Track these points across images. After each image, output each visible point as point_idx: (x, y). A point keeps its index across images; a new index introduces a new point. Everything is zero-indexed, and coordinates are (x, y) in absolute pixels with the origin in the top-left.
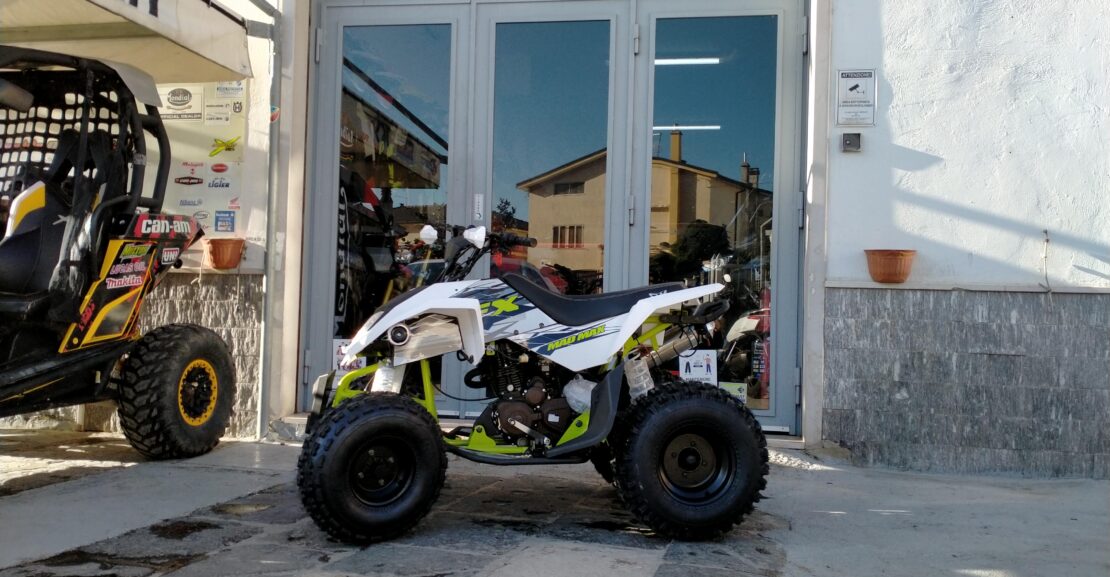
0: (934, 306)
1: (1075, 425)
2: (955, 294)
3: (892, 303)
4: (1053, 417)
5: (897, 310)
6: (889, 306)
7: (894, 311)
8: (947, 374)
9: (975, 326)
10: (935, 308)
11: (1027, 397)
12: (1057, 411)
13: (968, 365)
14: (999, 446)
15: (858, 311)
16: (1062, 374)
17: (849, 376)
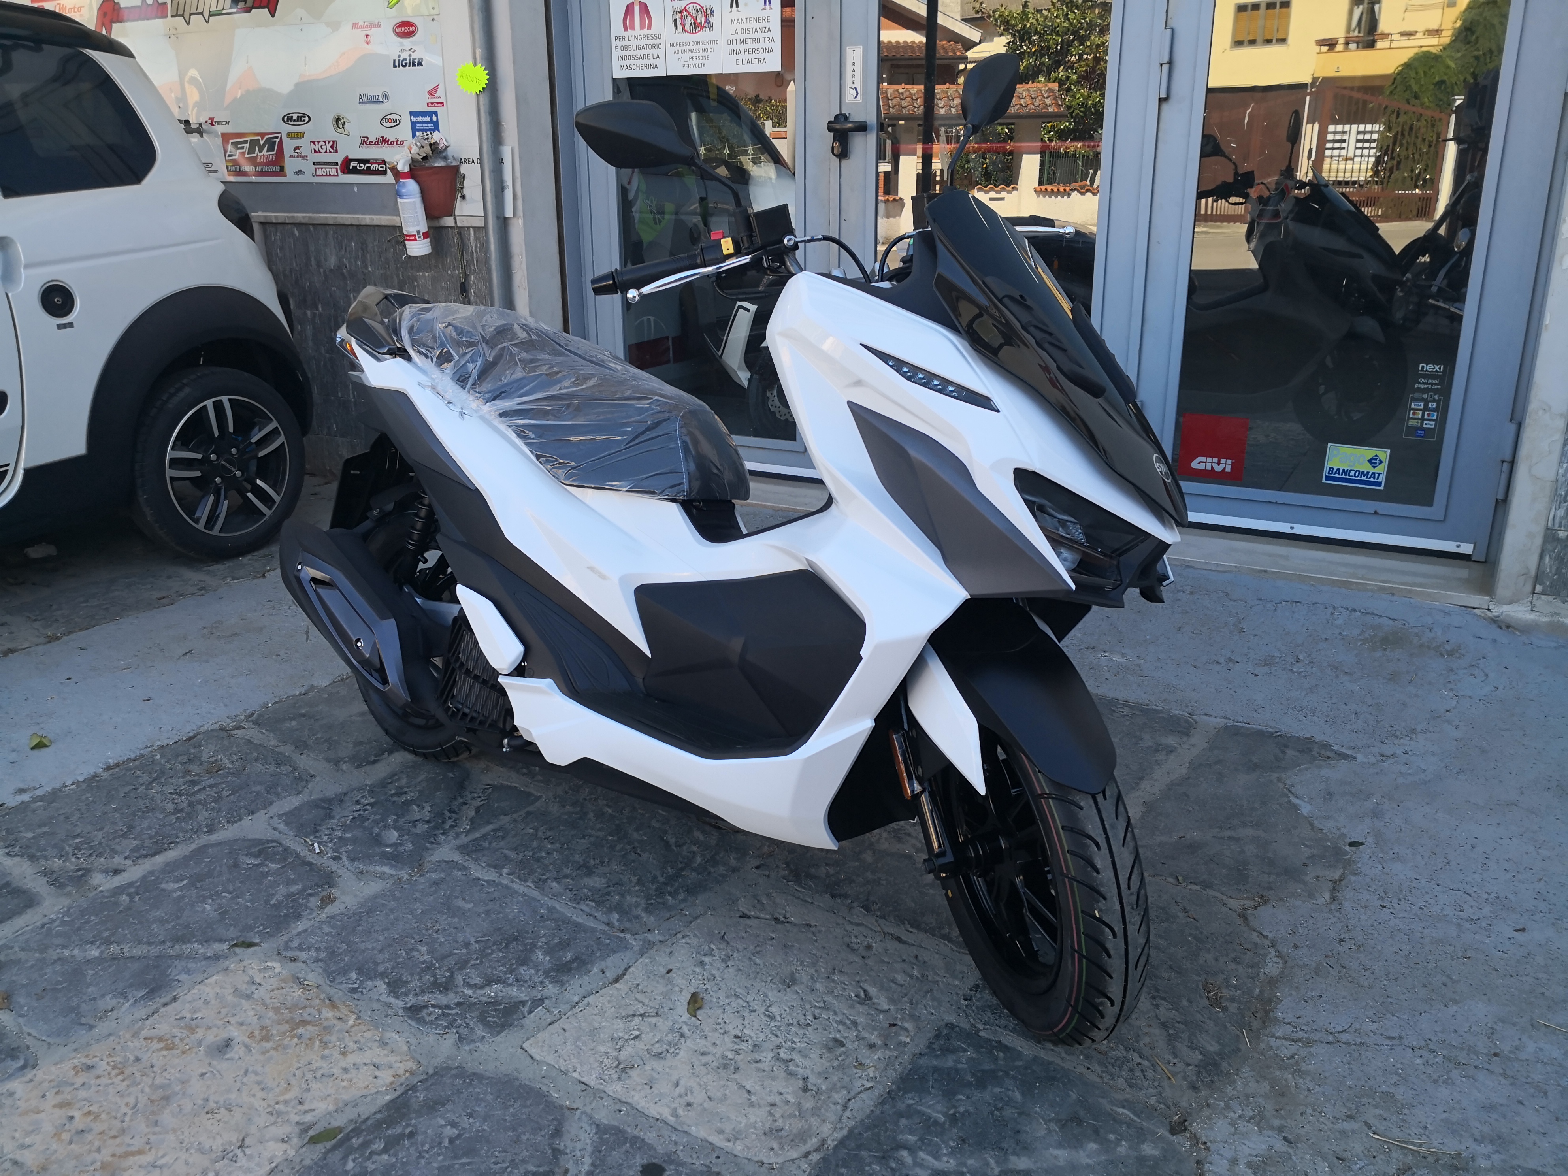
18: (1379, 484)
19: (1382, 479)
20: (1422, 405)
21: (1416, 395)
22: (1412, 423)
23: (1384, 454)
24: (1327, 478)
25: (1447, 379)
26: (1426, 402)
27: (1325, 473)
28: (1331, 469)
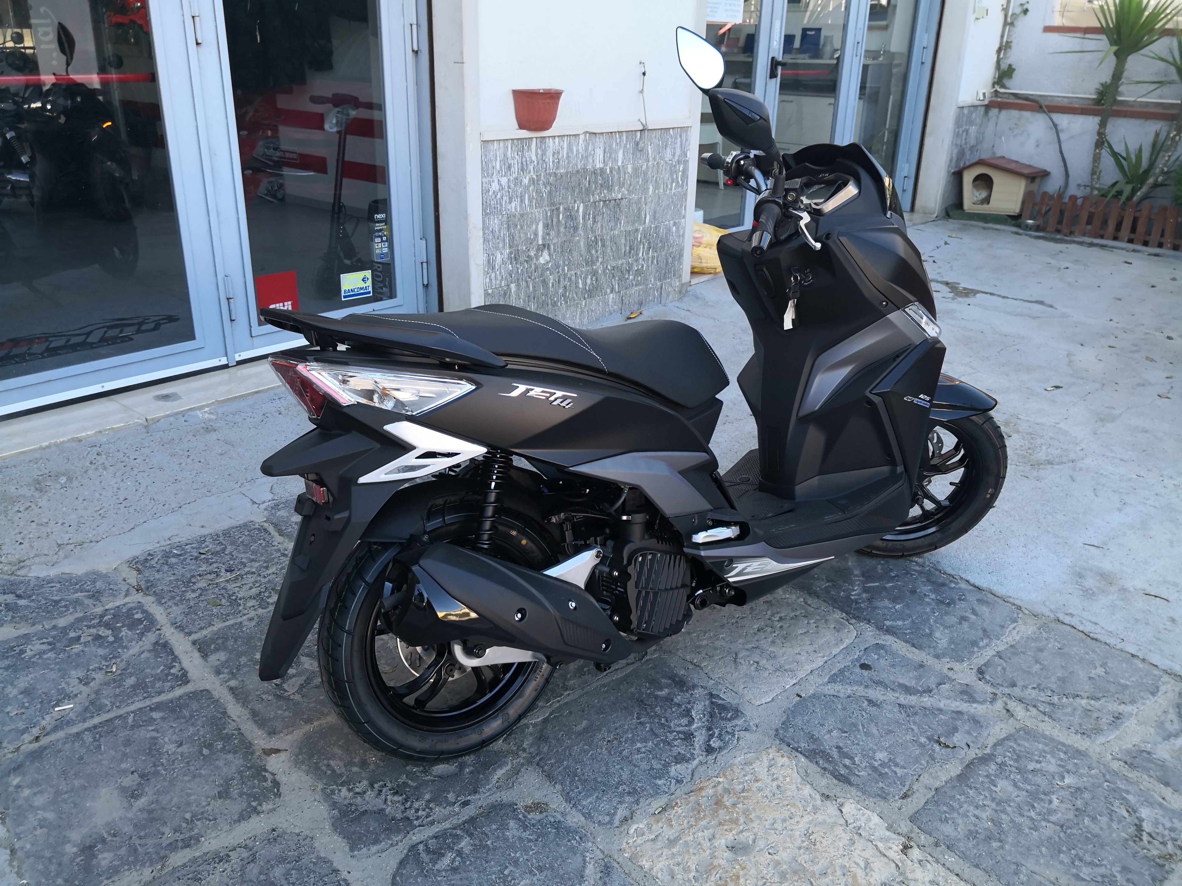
0: (568, 153)
1: (653, 257)
2: (582, 137)
3: (537, 154)
4: (641, 255)
5: (541, 162)
6: (534, 158)
7: (538, 164)
8: (576, 228)
9: (594, 172)
10: (568, 157)
11: (626, 240)
12: (644, 248)
13: (589, 214)
14: (608, 291)
15: (509, 167)
16: (648, 210)
17: (504, 247)
18: (369, 293)
19: (370, 289)
20: (379, 240)
21: (377, 234)
22: (378, 251)
23: (368, 274)
24: (345, 297)
25: (388, 221)
26: (381, 237)
27: (343, 294)
28: (345, 291)
